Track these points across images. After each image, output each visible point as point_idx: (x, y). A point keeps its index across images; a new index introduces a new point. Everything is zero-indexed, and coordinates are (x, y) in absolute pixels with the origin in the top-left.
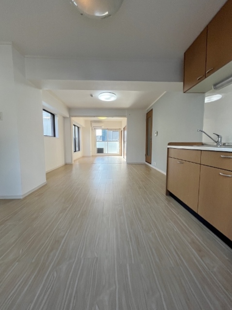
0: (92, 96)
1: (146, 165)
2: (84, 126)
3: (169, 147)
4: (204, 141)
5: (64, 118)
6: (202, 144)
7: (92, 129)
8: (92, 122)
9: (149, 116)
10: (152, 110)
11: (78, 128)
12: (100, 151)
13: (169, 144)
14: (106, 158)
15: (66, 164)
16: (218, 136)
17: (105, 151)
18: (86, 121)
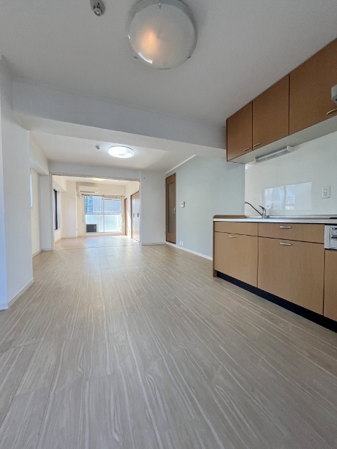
0: (98, 147)
1: (167, 246)
2: (65, 189)
3: (215, 220)
4: (246, 214)
5: (40, 175)
6: (245, 217)
7: (78, 195)
8: (79, 184)
9: (170, 182)
10: (175, 174)
11: (56, 192)
12: (91, 228)
13: (215, 217)
14: (101, 240)
15: (42, 251)
16: (263, 208)
17: (100, 229)
18: (68, 182)
